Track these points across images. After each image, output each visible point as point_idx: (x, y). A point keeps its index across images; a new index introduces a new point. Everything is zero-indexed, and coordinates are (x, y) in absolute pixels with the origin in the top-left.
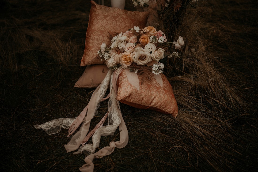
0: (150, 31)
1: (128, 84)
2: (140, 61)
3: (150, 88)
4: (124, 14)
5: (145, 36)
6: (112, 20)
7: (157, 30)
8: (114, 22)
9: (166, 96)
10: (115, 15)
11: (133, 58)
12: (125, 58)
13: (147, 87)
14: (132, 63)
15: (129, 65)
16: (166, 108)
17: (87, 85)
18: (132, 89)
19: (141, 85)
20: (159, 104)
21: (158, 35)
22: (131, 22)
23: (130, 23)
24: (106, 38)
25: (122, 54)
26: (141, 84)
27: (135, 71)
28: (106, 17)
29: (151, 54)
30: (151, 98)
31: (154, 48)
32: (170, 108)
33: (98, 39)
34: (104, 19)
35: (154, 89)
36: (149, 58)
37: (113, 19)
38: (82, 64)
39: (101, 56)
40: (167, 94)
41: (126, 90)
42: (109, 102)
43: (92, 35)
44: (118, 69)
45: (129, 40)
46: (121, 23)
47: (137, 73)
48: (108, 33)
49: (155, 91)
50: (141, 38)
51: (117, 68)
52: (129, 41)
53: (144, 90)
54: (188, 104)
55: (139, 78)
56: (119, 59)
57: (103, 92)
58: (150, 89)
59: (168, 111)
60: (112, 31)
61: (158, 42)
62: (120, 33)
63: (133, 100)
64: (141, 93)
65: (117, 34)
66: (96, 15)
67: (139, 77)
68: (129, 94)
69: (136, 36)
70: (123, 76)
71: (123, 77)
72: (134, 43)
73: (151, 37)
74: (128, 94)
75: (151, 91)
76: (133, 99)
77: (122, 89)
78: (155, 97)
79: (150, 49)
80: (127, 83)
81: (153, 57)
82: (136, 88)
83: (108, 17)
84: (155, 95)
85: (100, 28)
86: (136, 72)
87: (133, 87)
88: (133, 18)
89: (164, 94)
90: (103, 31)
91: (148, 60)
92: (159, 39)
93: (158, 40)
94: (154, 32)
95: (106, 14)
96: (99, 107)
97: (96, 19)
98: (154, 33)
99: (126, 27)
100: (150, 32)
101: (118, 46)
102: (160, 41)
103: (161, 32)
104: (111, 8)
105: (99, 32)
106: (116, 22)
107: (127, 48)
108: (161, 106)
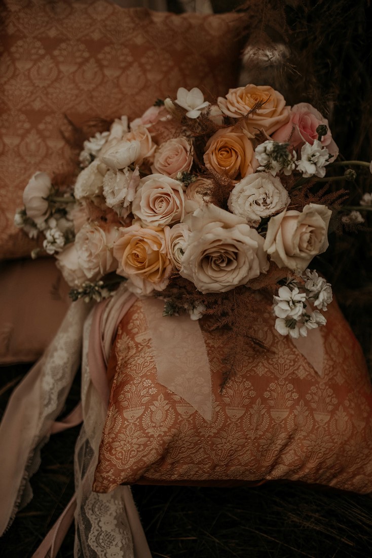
0: (253, 111)
1: (153, 391)
2: (210, 273)
3: (266, 395)
4: (134, 29)
5: (228, 135)
6: (79, 60)
7: (290, 102)
8: (91, 69)
9: (343, 418)
10: (96, 36)
11: (177, 254)
12: (138, 256)
13: (253, 394)
14: (169, 278)
15: (161, 287)
16: (343, 477)
18: (177, 418)
19: (222, 385)
20: (312, 465)
21: (294, 129)
22: (171, 63)
23: (164, 69)
24: (57, 144)
25: (122, 234)
26: (222, 379)
27: (191, 312)
28: (50, 45)
29: (264, 236)
30: (272, 441)
31: (276, 200)
32: (364, 474)
33: (23, 150)
34: (43, 57)
35: (287, 395)
36: (253, 260)
37: (86, 55)
39: (33, 233)
40: (345, 409)
41: (144, 426)
42: (77, 450)
44: (112, 297)
45: (157, 155)
46: (124, 69)
47: (199, 320)
48: (66, 121)
49: (289, 403)
50: (212, 148)
51: (105, 293)
52: (157, 165)
53: (236, 413)
55: (211, 351)
56: (108, 254)
57: (54, 397)
58: (264, 401)
59: (352, 485)
60: (82, 108)
61: (297, 174)
62: (116, 120)
64: (222, 429)
65: (106, 126)
66: (8, 40)
67: (208, 345)
68: (160, 451)
69: (188, 137)
70: (133, 339)
71: (132, 343)
72: (179, 175)
73: (260, 148)
74: (154, 451)
75: (270, 407)
76: (185, 467)
77: (125, 419)
78: (290, 438)
79: (257, 203)
80: (150, 387)
81: (276, 252)
82: (196, 408)
83: (63, 45)
84: (290, 425)
85: (26, 101)
86: (195, 316)
87: (180, 409)
88: (179, 47)
89: (332, 413)
90: (39, 110)
91: (250, 268)
92: (304, 157)
93: (299, 158)
94: (273, 113)
95: (52, 33)
96: (37, 467)
97: (5, 59)
98: (276, 118)
99: (145, 87)
100: (255, 117)
101: (101, 189)
102: (307, 168)
103: (307, 114)
105: (23, 117)
106: (101, 67)
107: (143, 203)
108: (321, 471)
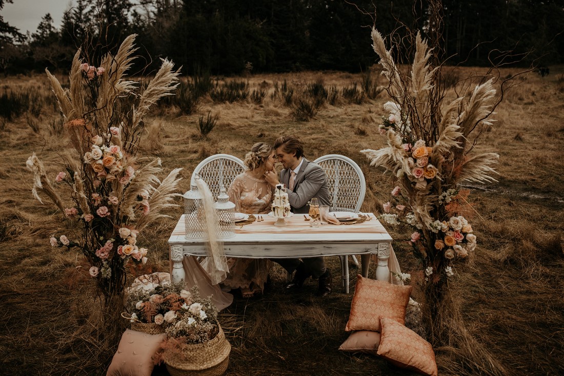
4: (387, 286)
6: (376, 290)
10: (379, 286)
16: (424, 369)
17: (351, 348)
20: (418, 363)
28: (370, 287)
30: (410, 357)
32: (429, 369)
34: (369, 289)
38: (347, 329)
43: (357, 302)
54: (449, 367)
63: (392, 356)
66: (362, 286)
78: (413, 357)
83: (373, 287)
84: (413, 355)
85: (365, 296)
90: (368, 299)
95: (371, 285)
97: (361, 289)
104: (376, 281)
105: (364, 299)
